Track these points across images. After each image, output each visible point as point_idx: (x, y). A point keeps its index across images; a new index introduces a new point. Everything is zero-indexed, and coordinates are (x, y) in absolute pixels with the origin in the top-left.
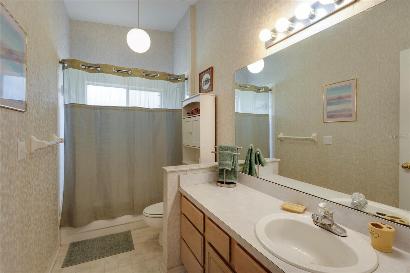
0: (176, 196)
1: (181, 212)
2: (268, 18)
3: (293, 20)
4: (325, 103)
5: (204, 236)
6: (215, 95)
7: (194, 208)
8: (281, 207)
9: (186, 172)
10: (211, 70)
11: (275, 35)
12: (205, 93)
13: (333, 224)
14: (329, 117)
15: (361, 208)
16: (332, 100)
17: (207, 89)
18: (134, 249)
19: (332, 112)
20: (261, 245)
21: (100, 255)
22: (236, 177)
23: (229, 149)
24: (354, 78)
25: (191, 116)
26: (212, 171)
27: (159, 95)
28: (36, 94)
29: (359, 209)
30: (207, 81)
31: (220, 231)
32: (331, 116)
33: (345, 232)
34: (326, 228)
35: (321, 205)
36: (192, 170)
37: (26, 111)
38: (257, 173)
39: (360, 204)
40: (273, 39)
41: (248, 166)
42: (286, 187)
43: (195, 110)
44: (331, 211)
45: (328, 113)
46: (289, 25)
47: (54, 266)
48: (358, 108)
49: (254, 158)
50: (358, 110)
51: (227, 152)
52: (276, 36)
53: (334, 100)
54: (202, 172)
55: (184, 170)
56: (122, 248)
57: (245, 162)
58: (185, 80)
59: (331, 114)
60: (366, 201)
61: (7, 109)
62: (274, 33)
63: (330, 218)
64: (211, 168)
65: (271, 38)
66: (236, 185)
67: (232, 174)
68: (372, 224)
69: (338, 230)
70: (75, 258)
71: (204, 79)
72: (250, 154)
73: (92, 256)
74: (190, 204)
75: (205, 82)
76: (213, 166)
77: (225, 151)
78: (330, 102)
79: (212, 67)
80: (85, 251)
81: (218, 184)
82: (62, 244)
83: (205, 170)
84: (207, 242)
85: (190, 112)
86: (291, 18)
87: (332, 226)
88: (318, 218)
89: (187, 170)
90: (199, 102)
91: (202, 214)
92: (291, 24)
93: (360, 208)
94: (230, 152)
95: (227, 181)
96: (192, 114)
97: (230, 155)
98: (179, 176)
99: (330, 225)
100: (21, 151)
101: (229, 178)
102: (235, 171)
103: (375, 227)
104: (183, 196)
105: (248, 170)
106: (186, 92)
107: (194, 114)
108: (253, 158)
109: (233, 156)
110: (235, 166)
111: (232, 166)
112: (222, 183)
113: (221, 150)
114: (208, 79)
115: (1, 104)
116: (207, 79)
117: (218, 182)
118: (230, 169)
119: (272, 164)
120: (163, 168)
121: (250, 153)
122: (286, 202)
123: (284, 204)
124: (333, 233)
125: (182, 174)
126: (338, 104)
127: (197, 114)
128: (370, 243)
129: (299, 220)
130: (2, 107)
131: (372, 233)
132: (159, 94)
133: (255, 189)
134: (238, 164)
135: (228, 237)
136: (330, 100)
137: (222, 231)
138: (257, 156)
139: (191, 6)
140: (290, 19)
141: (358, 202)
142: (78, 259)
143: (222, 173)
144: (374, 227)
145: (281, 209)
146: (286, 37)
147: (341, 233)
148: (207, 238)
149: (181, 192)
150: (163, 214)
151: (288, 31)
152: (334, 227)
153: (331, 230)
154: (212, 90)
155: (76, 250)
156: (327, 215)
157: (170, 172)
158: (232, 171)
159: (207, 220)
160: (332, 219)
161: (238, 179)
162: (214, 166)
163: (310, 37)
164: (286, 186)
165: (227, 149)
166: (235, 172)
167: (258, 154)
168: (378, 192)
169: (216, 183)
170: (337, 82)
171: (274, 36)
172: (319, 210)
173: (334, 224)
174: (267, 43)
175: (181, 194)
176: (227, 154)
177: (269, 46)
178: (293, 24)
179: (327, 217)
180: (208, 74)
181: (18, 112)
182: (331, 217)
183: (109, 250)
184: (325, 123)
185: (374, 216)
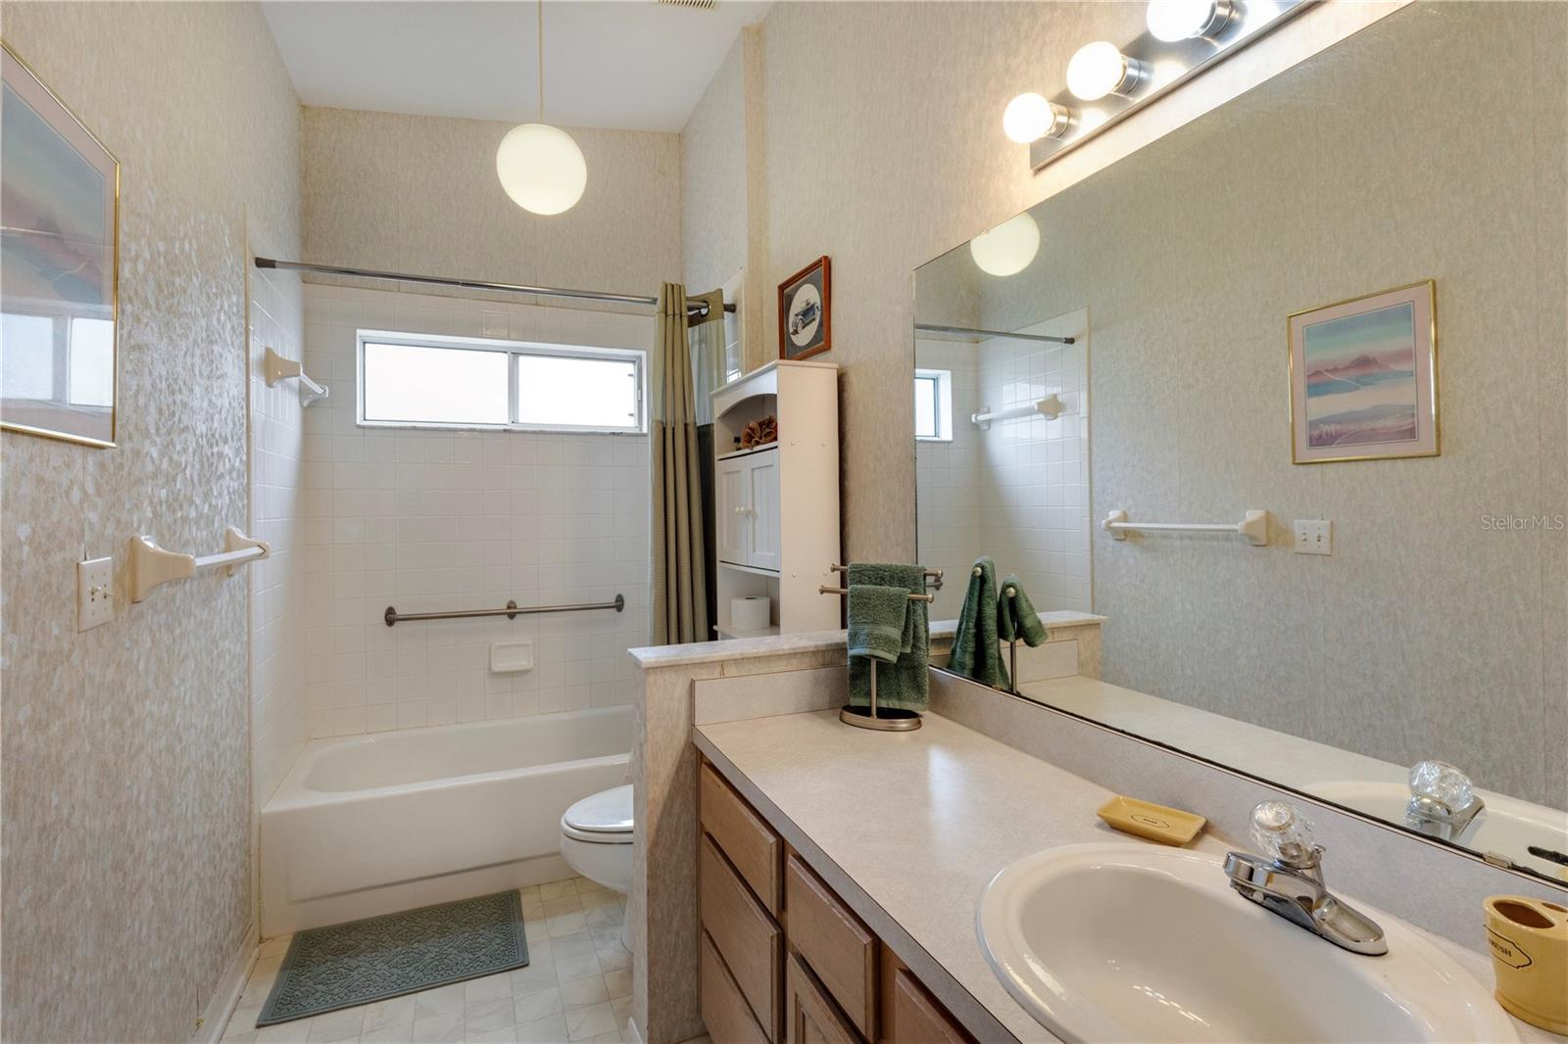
0: (680, 761)
1: (701, 825)
2: (1041, 50)
3: (1142, 49)
4: (1301, 388)
5: (780, 927)
6: (837, 366)
7: (743, 811)
8: (1099, 819)
9: (720, 668)
10: (821, 271)
11: (1070, 116)
12: (800, 360)
13: (1323, 896)
14: (1318, 441)
15: (1454, 831)
16: (1327, 371)
17: (809, 345)
18: (527, 965)
19: (1326, 421)
20: (997, 982)
21: (399, 982)
22: (918, 688)
23: (892, 577)
24: (1421, 278)
25: (747, 451)
26: (824, 665)
27: (632, 372)
28: (158, 381)
29: (1442, 837)
30: (808, 312)
31: (838, 911)
32: (1324, 436)
33: (1378, 934)
34: (1291, 914)
35: (1266, 815)
36: (743, 659)
37: (113, 445)
38: (1006, 674)
39: (1449, 812)
40: (1062, 131)
41: (971, 647)
42: (1123, 732)
43: (761, 425)
44: (1313, 843)
45: (1313, 425)
46: (1125, 68)
47: (229, 1021)
48: (1442, 403)
49: (995, 612)
50: (1442, 410)
51: (883, 587)
52: (1073, 121)
53: (1335, 370)
54: (785, 669)
55: (712, 662)
56: (483, 958)
57: (959, 629)
58: (726, 313)
59: (1326, 428)
60: (1477, 800)
61: (36, 439)
62: (1063, 109)
63: (1308, 873)
64: (819, 651)
65: (1053, 130)
66: (920, 722)
67: (904, 676)
68: (1502, 907)
69: (1346, 925)
70: (307, 990)
71: (797, 305)
72: (976, 599)
73: (369, 986)
74: (731, 795)
75: (800, 317)
76: (827, 645)
77: (874, 587)
78: (1318, 382)
79: (826, 258)
80: (345, 966)
81: (848, 716)
82: (265, 936)
83: (795, 662)
84: (792, 954)
85: (742, 433)
86: (1134, 42)
87: (1318, 907)
88: (1252, 871)
89: (723, 661)
90: (776, 395)
91: (772, 839)
92: (1130, 66)
93: (1449, 829)
94: (895, 590)
95: (884, 704)
96: (750, 442)
97: (892, 602)
98: (692, 683)
99: (1305, 901)
100: (93, 593)
101: (890, 695)
102: (916, 664)
103: (1512, 920)
104: (706, 763)
105: (969, 661)
106: (730, 360)
107: (758, 443)
108: (990, 611)
109: (905, 606)
110: (914, 646)
111: (902, 646)
112: (865, 711)
113: (860, 582)
114: (813, 306)
115: (3, 420)
116: (808, 304)
117: (849, 708)
118: (893, 658)
119: (1072, 637)
120: (631, 654)
121: (976, 594)
122: (1121, 797)
123: (1115, 804)
124: (1321, 936)
125: (705, 677)
126: (1358, 388)
127: (771, 441)
128: (1494, 987)
129: (1174, 876)
130: (4, 430)
131: (1502, 948)
132: (630, 368)
133: (995, 739)
134: (927, 638)
135: (866, 939)
136: (1318, 373)
137: (847, 912)
138: (1005, 603)
139: (746, 30)
140: (1130, 45)
141: (1440, 803)
142: (318, 995)
143: (863, 673)
144: (1511, 922)
145: (1099, 826)
146: (1116, 120)
147: (1358, 937)
148: (792, 936)
149: (700, 747)
150: (631, 832)
151: (1122, 96)
152: (1325, 910)
153: (1311, 923)
154: (827, 348)
155: (314, 960)
156: (1293, 857)
157: (657, 668)
158: (905, 663)
159: (792, 863)
160: (1319, 874)
161: (927, 695)
162: (831, 645)
163: (1213, 112)
164: (1121, 728)
165: (882, 579)
166: (914, 668)
167: (1011, 595)
168: (1543, 755)
169: (841, 714)
170: (1351, 297)
171: (1063, 119)
172: (1258, 835)
173: (1328, 900)
174: (1036, 149)
175: (700, 755)
176: (880, 596)
177: (1047, 161)
178: (1144, 63)
179: (1296, 866)
180: (812, 286)
181: (81, 448)
182: (1315, 867)
183: (436, 963)
184: (1301, 468)
185: (1509, 868)
